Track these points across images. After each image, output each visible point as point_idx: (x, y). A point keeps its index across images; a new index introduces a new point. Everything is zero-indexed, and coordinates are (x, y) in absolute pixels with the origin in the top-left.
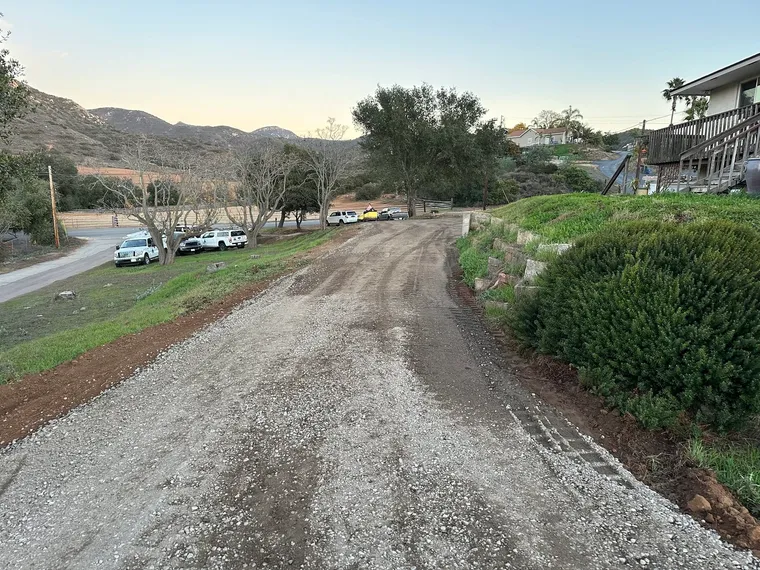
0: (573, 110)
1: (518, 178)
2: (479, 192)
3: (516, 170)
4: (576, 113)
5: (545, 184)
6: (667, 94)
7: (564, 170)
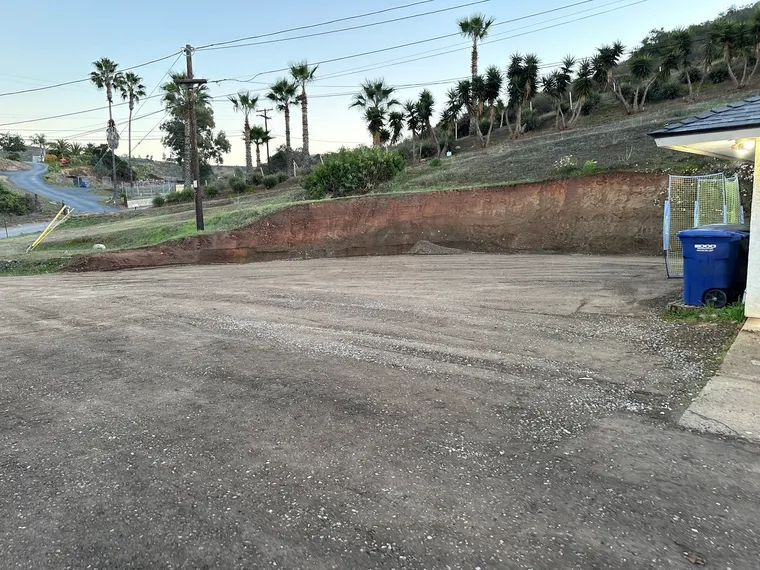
6: (96, 79)
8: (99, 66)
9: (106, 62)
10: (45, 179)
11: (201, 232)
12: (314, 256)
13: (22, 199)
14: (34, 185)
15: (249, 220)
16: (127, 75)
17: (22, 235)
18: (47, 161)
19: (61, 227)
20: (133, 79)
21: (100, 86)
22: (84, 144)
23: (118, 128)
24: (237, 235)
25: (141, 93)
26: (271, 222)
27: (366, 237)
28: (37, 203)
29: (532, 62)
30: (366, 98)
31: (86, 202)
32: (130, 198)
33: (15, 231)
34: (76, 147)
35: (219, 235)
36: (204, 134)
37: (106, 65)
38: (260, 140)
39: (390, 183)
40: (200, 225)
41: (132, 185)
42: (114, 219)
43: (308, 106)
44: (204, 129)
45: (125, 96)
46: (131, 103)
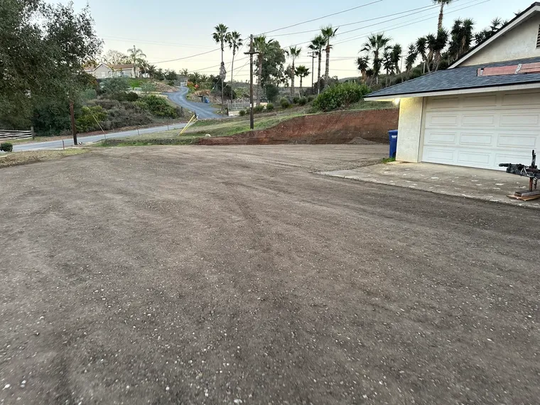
0: (137, 49)
1: (103, 105)
2: (64, 119)
3: (99, 97)
4: (140, 53)
5: (131, 110)
6: (216, 37)
7: (145, 99)
8: (218, 29)
9: (222, 26)
10: (186, 97)
11: (251, 130)
12: (300, 143)
13: (175, 109)
14: (181, 101)
15: (274, 125)
16: (233, 33)
17: (175, 129)
18: (188, 86)
19: (193, 126)
20: (236, 35)
21: (218, 41)
22: (208, 75)
23: (225, 66)
24: (267, 131)
25: (240, 44)
26: (284, 125)
27: (329, 135)
28: (182, 112)
29: (468, 24)
30: (371, 45)
31: (206, 112)
32: (230, 110)
33: (172, 127)
34: (204, 77)
35: (259, 131)
36: (278, 67)
37: (222, 28)
38: (303, 75)
39: (356, 104)
40: (252, 126)
41: (232, 102)
42: (219, 122)
43: (330, 54)
44: (279, 63)
45: (231, 46)
46: (234, 51)
